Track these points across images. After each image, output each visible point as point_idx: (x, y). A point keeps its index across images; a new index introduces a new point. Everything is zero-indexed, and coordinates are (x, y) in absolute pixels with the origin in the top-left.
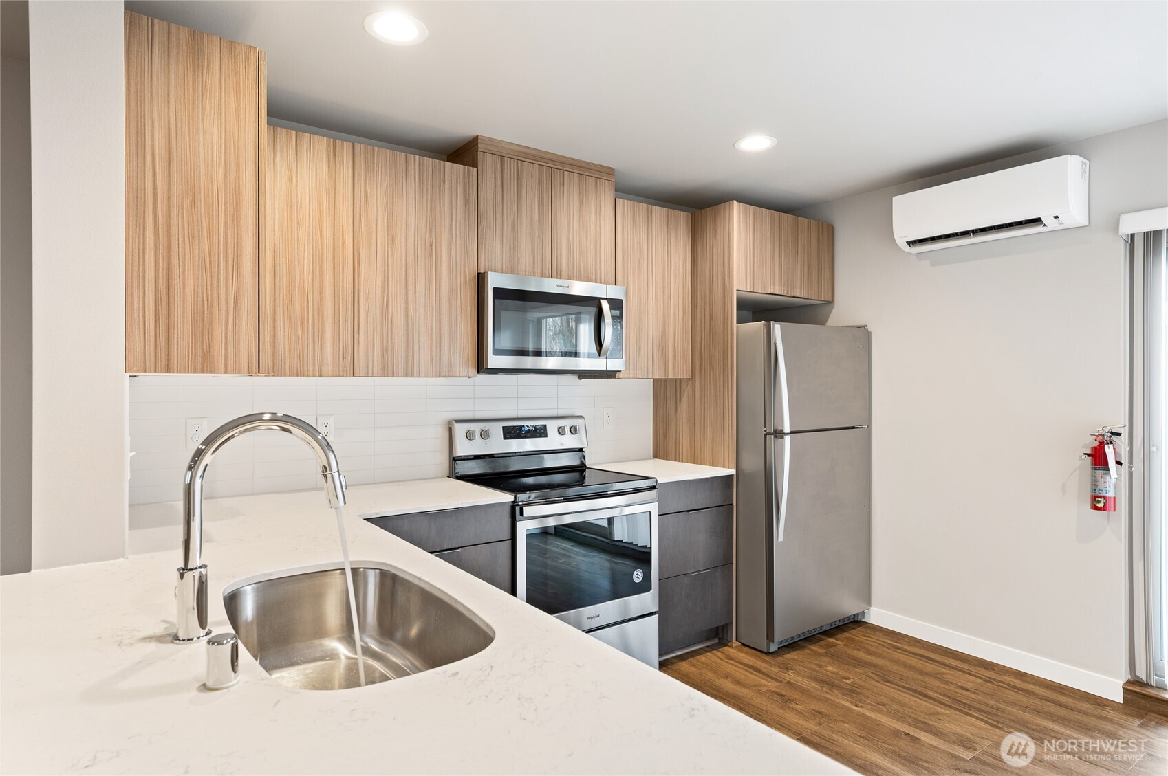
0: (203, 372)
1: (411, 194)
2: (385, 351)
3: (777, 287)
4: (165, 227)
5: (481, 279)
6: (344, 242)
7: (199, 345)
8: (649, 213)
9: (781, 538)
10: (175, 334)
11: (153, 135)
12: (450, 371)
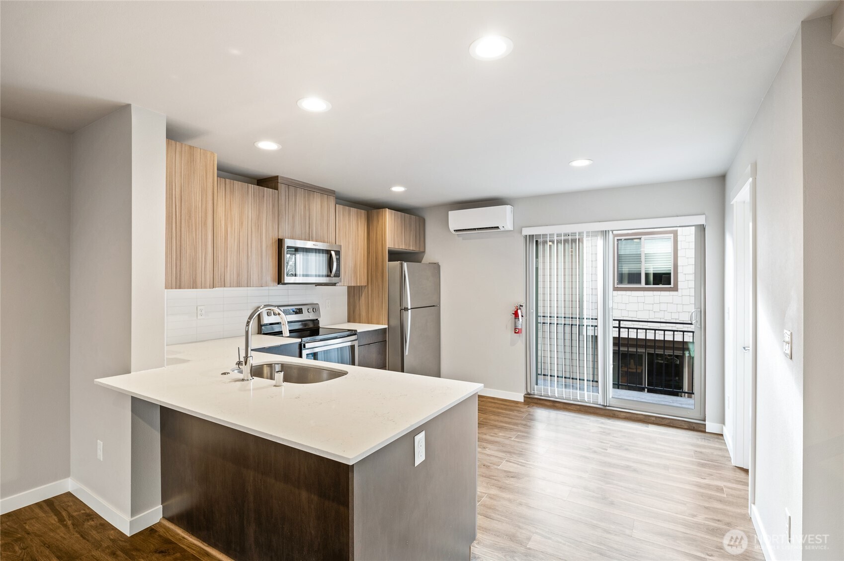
0: (193, 288)
1: (250, 203)
2: (238, 275)
3: (403, 246)
4: (180, 228)
5: (280, 242)
6: (221, 225)
7: (191, 277)
8: (349, 211)
9: (407, 354)
10: (183, 272)
11: (175, 190)
12: (266, 284)
